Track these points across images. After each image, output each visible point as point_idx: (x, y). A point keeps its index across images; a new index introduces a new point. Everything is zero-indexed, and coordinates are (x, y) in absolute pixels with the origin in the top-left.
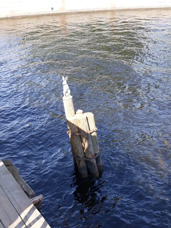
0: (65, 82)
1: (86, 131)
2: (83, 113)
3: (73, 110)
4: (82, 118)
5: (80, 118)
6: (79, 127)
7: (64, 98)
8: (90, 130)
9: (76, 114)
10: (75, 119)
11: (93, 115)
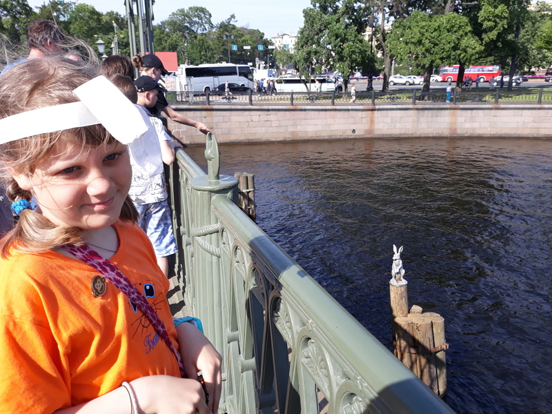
0: (396, 256)
1: (428, 347)
2: (423, 312)
3: (405, 305)
4: (424, 323)
5: (420, 323)
6: (417, 337)
7: (393, 281)
8: (434, 346)
9: (409, 313)
10: (410, 322)
11: (443, 319)
